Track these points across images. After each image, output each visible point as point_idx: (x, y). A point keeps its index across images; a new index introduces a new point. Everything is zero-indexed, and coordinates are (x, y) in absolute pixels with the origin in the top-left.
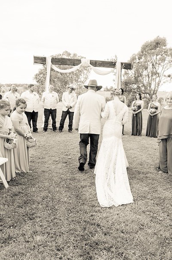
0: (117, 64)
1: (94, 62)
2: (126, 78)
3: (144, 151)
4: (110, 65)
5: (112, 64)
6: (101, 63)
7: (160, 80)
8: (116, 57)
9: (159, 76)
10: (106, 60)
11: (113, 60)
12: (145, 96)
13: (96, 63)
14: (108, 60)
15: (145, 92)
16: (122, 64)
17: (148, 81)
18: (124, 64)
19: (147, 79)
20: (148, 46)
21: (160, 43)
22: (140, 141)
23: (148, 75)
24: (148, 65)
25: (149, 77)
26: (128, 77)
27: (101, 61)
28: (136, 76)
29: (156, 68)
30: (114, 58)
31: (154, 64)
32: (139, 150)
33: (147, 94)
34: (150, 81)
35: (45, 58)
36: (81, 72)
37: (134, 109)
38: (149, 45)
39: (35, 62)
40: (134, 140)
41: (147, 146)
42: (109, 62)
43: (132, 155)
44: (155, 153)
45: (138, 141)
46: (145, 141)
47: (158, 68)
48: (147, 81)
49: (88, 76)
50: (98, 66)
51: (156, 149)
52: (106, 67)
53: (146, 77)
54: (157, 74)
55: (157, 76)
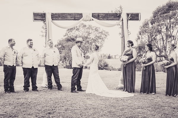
0: (122, 15)
1: (96, 15)
2: (139, 43)
3: (158, 109)
4: (114, 17)
5: (116, 16)
6: (104, 15)
7: (176, 43)
8: (121, 8)
9: (175, 39)
10: (110, 12)
11: (118, 11)
12: (160, 59)
13: (99, 16)
14: (112, 11)
15: (160, 55)
16: (128, 15)
17: (163, 45)
18: (130, 15)
19: (162, 42)
20: (160, 10)
21: (173, 6)
22: (153, 99)
23: (163, 39)
24: (161, 28)
25: (163, 40)
26: (142, 41)
27: (104, 14)
28: (150, 40)
29: (170, 31)
30: (119, 9)
31: (168, 27)
32: (150, 109)
33: (163, 57)
34: (165, 44)
35: (45, 14)
36: (96, 41)
37: (144, 61)
38: (162, 9)
39: (35, 19)
40: (146, 98)
41: (162, 104)
42: (114, 14)
43: (140, 114)
44: (174, 112)
45: (150, 98)
46: (160, 99)
47: (173, 30)
48: (161, 44)
49: (102, 44)
50: (101, 19)
51: (174, 108)
52: (110, 20)
53: (161, 41)
54: (172, 37)
55: (172, 39)
